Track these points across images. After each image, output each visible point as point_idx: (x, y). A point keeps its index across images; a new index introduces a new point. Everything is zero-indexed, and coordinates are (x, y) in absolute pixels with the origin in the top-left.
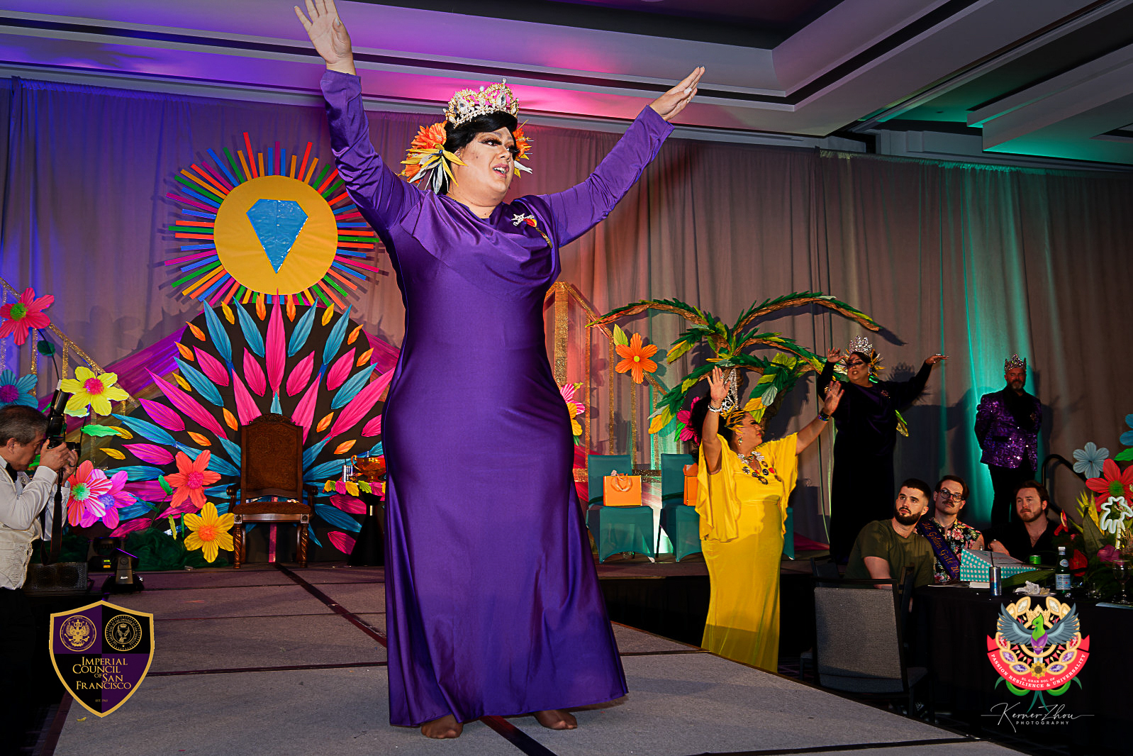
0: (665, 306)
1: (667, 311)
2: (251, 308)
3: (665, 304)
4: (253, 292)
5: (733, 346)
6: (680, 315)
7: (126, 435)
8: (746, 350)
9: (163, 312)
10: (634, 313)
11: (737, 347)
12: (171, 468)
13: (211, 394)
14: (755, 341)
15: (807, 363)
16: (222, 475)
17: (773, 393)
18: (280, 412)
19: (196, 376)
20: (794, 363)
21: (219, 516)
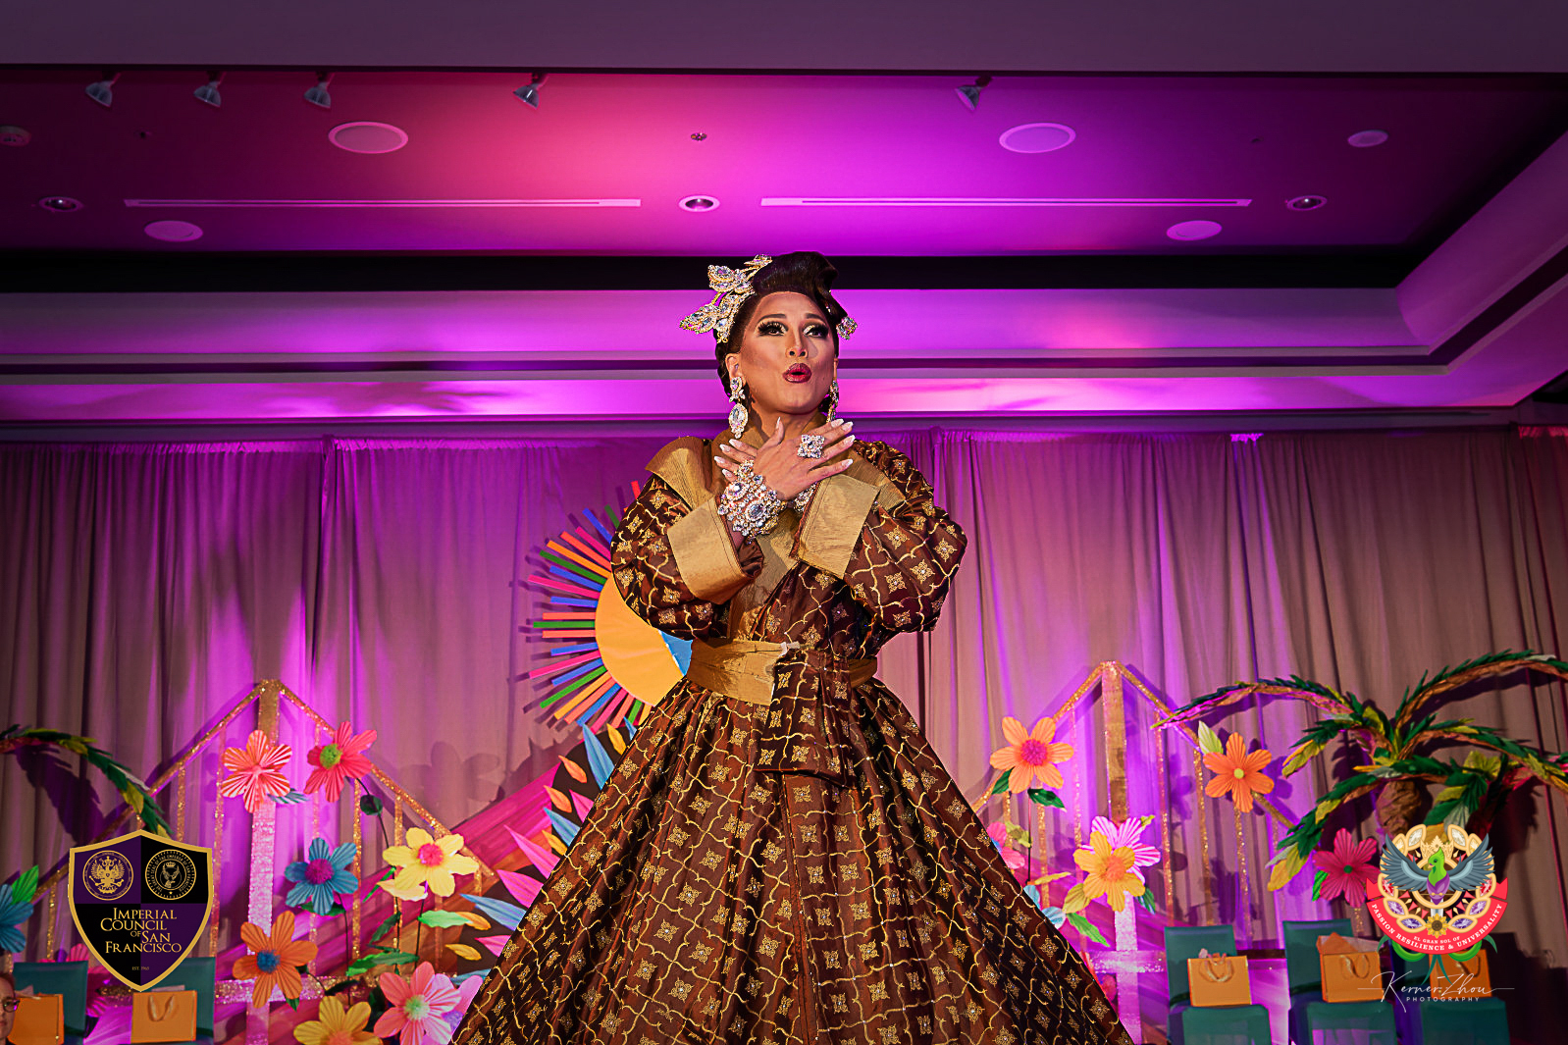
0: (1278, 688)
1: (1284, 696)
3: (1278, 685)
5: (1395, 743)
6: (1306, 701)
7: (480, 923)
8: (1419, 750)
10: (1230, 702)
11: (1403, 746)
14: (1433, 734)
15: (1521, 765)
17: (1462, 814)
20: (1499, 767)
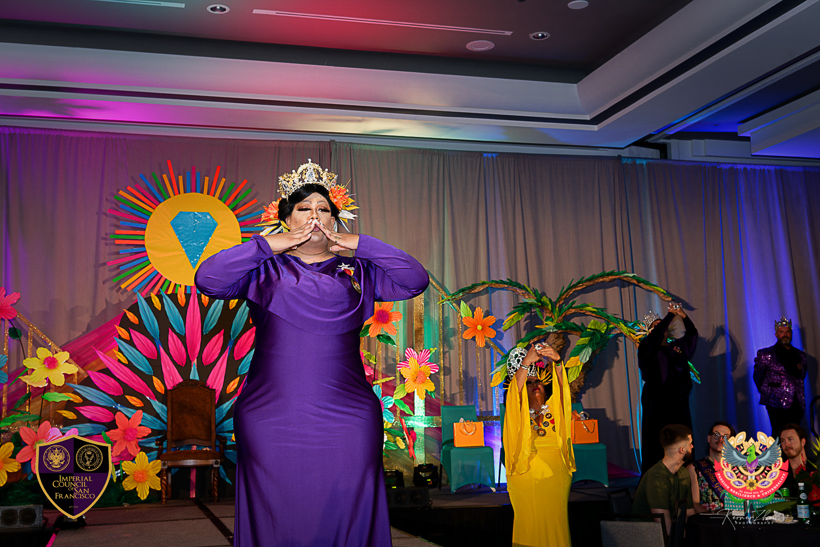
0: (501, 285)
1: (503, 289)
2: (173, 297)
3: (501, 283)
4: (176, 284)
5: (556, 315)
6: (513, 291)
7: (77, 399)
8: (567, 318)
9: (106, 301)
10: (476, 291)
11: (559, 316)
12: (112, 425)
13: (143, 365)
14: (573, 311)
15: (616, 327)
16: (152, 429)
17: (588, 352)
18: (197, 378)
19: (132, 352)
20: (605, 328)
21: (149, 463)
